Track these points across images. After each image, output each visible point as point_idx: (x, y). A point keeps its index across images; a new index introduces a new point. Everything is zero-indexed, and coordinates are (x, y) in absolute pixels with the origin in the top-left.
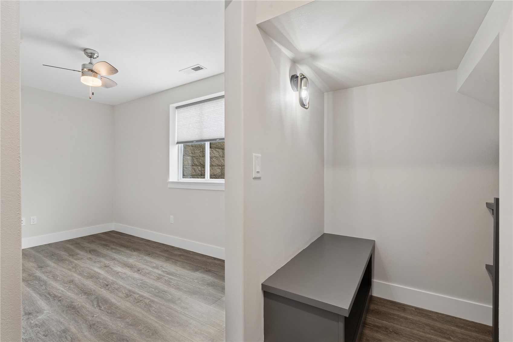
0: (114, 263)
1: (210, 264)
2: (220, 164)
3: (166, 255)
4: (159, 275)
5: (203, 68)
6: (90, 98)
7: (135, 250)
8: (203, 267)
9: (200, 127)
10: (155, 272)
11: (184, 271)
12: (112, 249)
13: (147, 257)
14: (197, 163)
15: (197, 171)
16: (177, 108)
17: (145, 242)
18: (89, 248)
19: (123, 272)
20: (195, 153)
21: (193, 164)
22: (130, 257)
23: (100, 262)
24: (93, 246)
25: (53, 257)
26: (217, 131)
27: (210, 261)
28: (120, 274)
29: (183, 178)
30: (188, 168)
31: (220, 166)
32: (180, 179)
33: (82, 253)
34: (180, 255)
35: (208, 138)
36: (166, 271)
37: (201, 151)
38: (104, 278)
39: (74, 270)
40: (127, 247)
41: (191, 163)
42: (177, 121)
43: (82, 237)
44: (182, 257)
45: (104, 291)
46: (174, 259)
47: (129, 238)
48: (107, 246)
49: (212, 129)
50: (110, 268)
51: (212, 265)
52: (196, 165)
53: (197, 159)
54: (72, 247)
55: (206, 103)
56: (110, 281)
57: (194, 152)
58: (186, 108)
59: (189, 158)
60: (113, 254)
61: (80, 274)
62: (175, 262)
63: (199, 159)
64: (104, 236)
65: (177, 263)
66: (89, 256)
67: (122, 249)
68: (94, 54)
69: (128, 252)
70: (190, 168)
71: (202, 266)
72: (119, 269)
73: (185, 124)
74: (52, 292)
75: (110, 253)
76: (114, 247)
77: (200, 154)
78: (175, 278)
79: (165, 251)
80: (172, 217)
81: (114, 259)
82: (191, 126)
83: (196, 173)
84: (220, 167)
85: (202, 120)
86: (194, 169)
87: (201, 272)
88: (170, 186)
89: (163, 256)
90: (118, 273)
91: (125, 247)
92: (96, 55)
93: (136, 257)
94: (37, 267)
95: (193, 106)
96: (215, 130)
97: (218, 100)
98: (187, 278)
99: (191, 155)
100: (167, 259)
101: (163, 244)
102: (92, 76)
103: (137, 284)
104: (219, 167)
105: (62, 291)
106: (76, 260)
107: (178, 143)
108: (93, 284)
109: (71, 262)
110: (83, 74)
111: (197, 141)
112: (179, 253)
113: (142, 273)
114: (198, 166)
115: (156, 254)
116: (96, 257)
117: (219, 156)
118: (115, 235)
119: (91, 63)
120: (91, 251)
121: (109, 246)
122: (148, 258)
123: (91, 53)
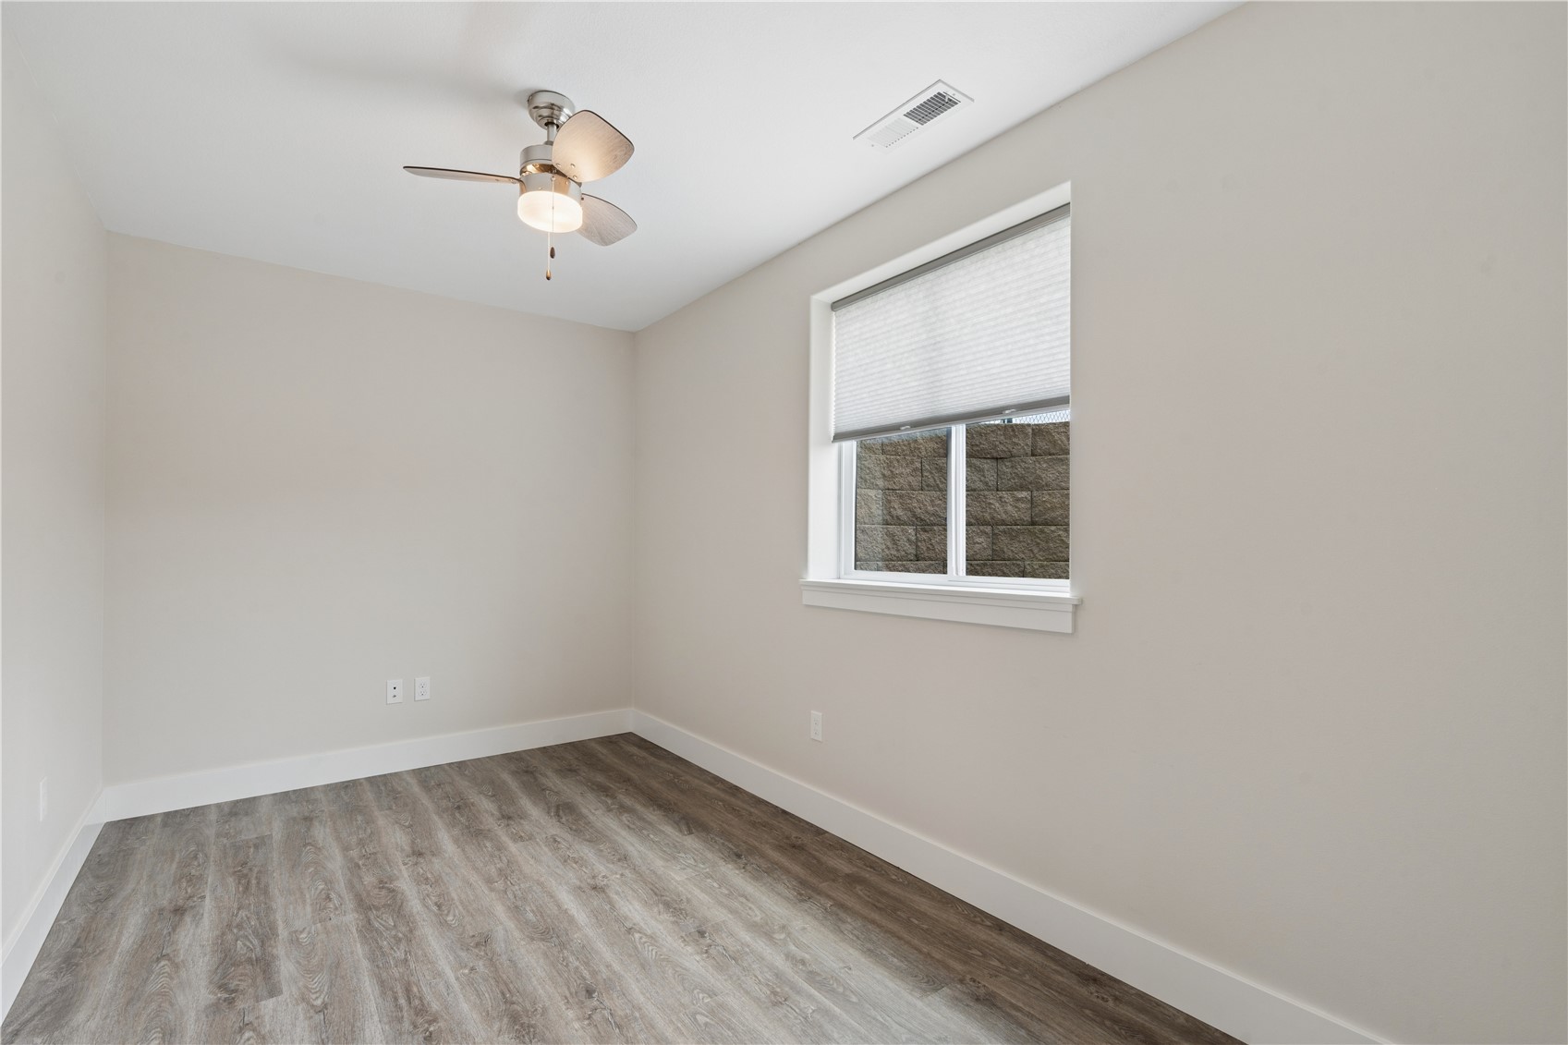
0: (622, 875)
1: (984, 955)
2: (986, 515)
3: (797, 869)
4: (777, 975)
5: (958, 97)
6: (548, 278)
7: (691, 824)
8: (958, 967)
9: (927, 368)
10: (761, 958)
11: (878, 976)
12: (623, 809)
13: (730, 866)
14: (900, 512)
15: (903, 542)
16: (836, 305)
17: (723, 795)
18: (557, 793)
19: (649, 932)
20: (893, 476)
21: (888, 517)
22: (674, 858)
23: (580, 862)
24: (569, 790)
25: (457, 815)
26: (1004, 375)
27: (982, 934)
28: (637, 935)
29: (855, 569)
30: (870, 533)
31: (986, 523)
32: (845, 574)
33: (534, 811)
34: (852, 880)
35: (961, 410)
36: (803, 962)
37: (914, 470)
38: (584, 946)
39: (499, 885)
40: (666, 808)
41: (880, 512)
42: (834, 354)
43: (544, 748)
44: (858, 888)
45: (577, 1025)
46: (829, 897)
47: (674, 768)
48: (607, 796)
49: (980, 368)
50: (608, 897)
51: (996, 963)
52: (898, 521)
53: (901, 497)
54: (513, 784)
55: (952, 267)
56: (603, 968)
57: (892, 472)
58: (869, 300)
59: (872, 493)
60: (624, 833)
61: (515, 910)
62: (837, 913)
63: (911, 498)
64: (605, 751)
65: (844, 922)
66: (553, 828)
67: (653, 816)
68: (560, 109)
69: (669, 829)
70: (878, 532)
71: (952, 963)
72: (634, 910)
73: (867, 364)
74: (419, 987)
75: (615, 827)
76: (628, 801)
77: (910, 479)
78: (845, 1017)
79: (794, 846)
80: (816, 714)
81: (624, 858)
82: (889, 366)
83: (898, 550)
84: (988, 529)
85: (938, 339)
86: (891, 536)
87: (955, 1001)
88: (809, 598)
89: (787, 871)
90: (630, 931)
91: (660, 807)
92: (566, 111)
93: (692, 862)
94: (407, 848)
95: (899, 288)
96: (994, 371)
97: (1008, 244)
98: (896, 1026)
99: (880, 483)
100: (806, 891)
101: (784, 812)
102: (551, 190)
103: (694, 1015)
104: (982, 528)
105: (448, 986)
106: (515, 841)
107: (839, 437)
108: (543, 974)
109: (500, 848)
110: (524, 183)
111: (916, 424)
112: (846, 868)
113: (713, 951)
114: (905, 523)
115: (763, 856)
116: (569, 838)
117: (982, 487)
118: (634, 750)
119: (550, 143)
120: (563, 810)
121: (613, 797)
122: (734, 875)
123: (551, 106)
